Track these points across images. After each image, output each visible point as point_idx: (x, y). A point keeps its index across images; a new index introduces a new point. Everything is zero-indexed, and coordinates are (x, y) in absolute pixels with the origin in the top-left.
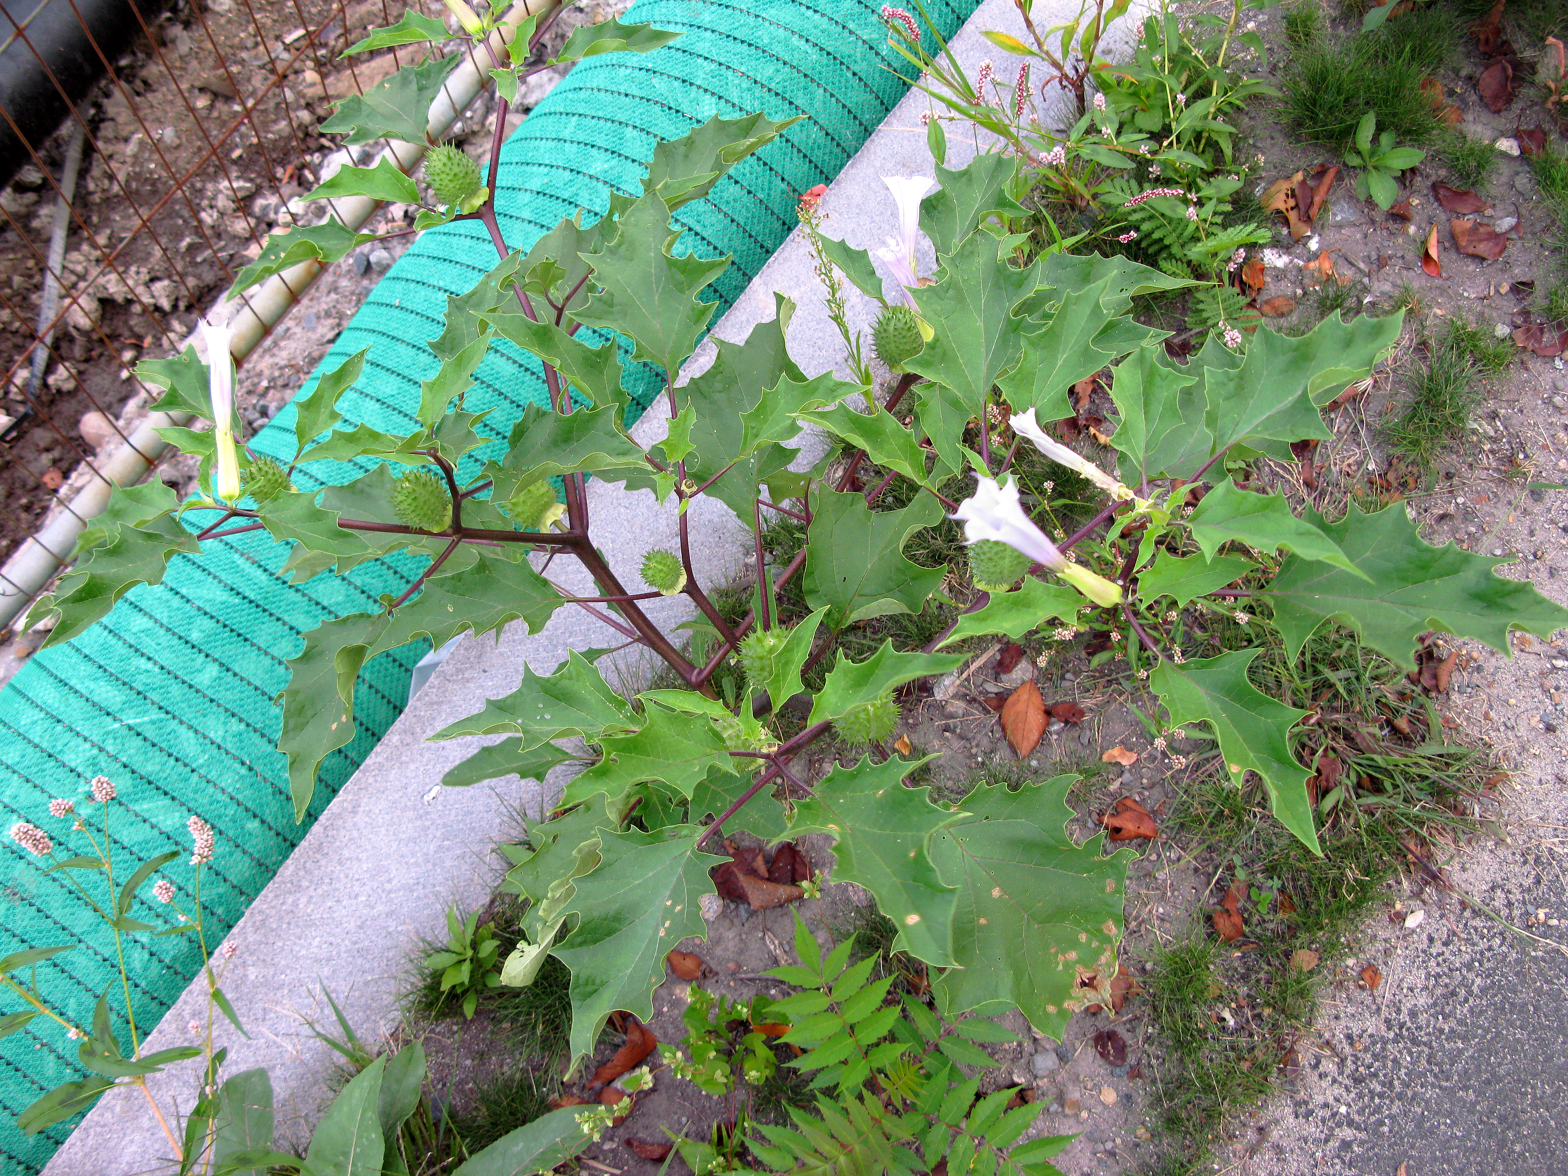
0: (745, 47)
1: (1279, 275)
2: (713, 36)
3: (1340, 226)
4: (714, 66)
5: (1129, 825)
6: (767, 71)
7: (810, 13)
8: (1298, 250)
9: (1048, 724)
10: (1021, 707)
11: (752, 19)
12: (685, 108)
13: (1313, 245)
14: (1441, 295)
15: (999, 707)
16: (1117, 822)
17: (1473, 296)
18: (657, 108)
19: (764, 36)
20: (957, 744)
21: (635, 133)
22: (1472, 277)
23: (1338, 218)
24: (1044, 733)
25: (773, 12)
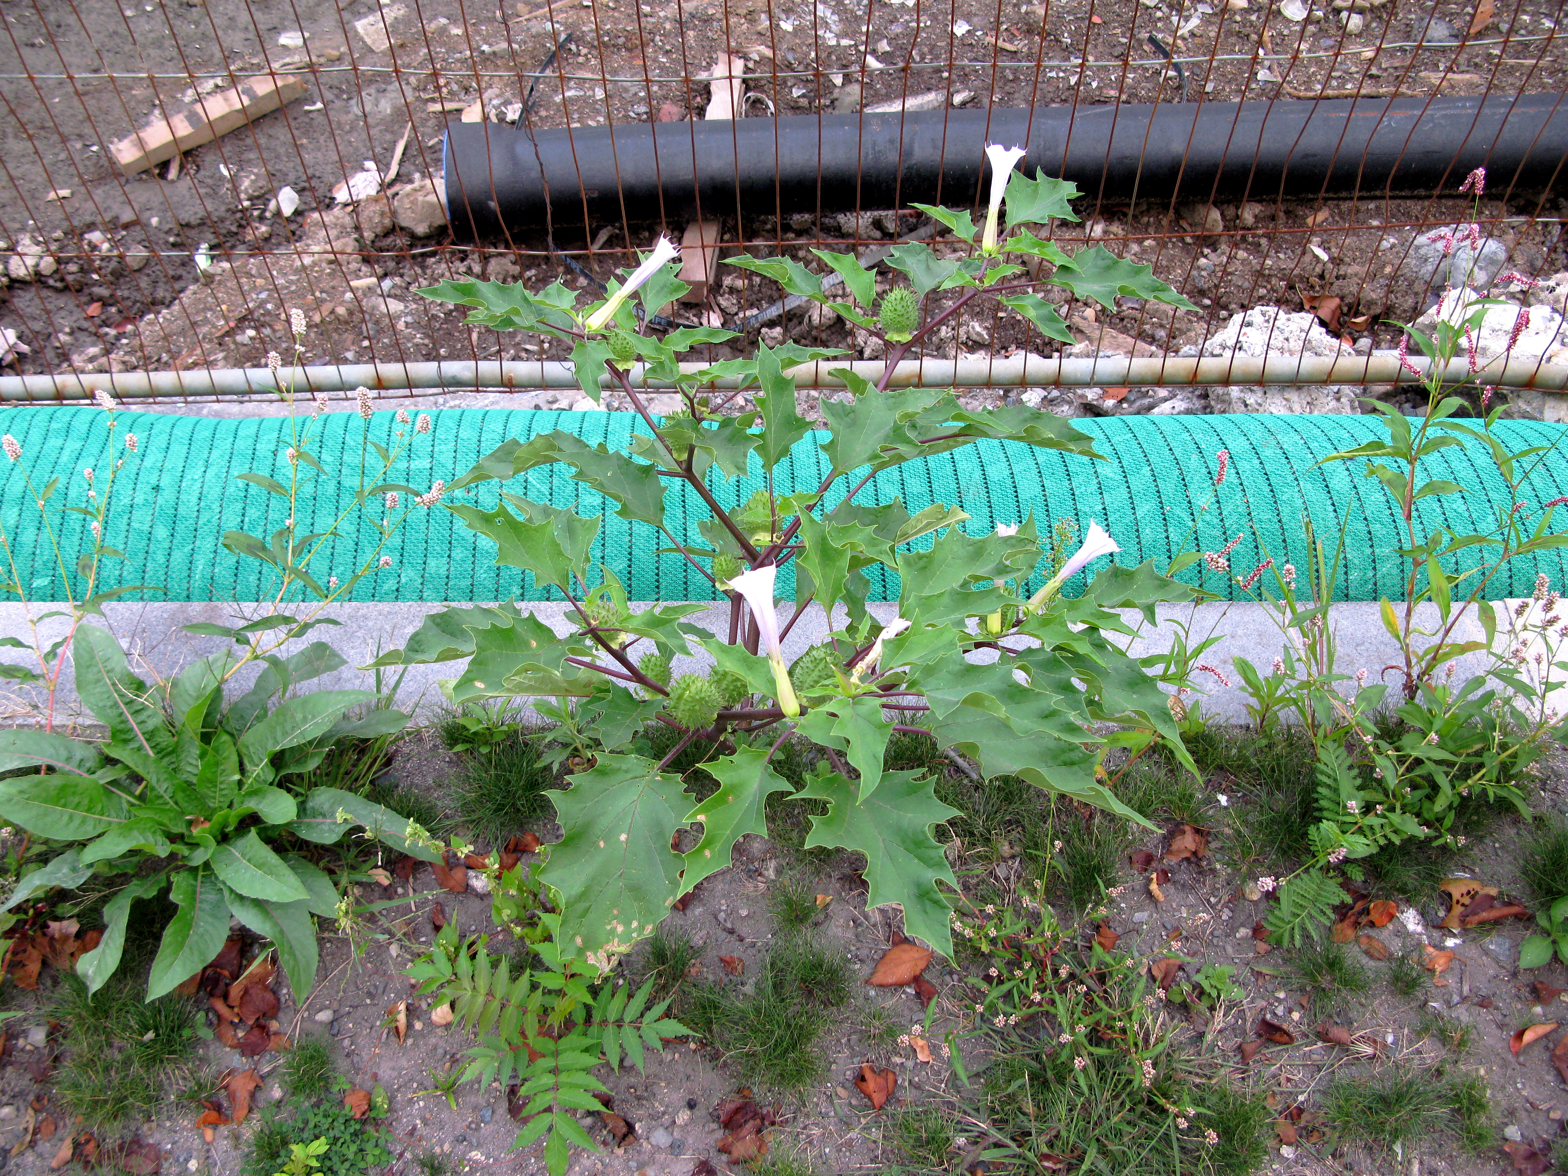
0: (1268, 489)
1: (1402, 932)
2: (1258, 466)
3: (1487, 952)
4: (1236, 481)
5: (871, 1084)
6: (1264, 514)
7: (1331, 508)
8: (1436, 934)
9: (908, 984)
10: (906, 956)
11: (1292, 478)
12: (1192, 489)
13: (1450, 942)
14: (1501, 1067)
15: (895, 944)
16: (868, 1075)
17: (1525, 1093)
18: (1177, 472)
19: (1287, 494)
20: (850, 935)
21: (1149, 474)
22: (1541, 1082)
23: (1492, 947)
24: (901, 985)
25: (1309, 486)
